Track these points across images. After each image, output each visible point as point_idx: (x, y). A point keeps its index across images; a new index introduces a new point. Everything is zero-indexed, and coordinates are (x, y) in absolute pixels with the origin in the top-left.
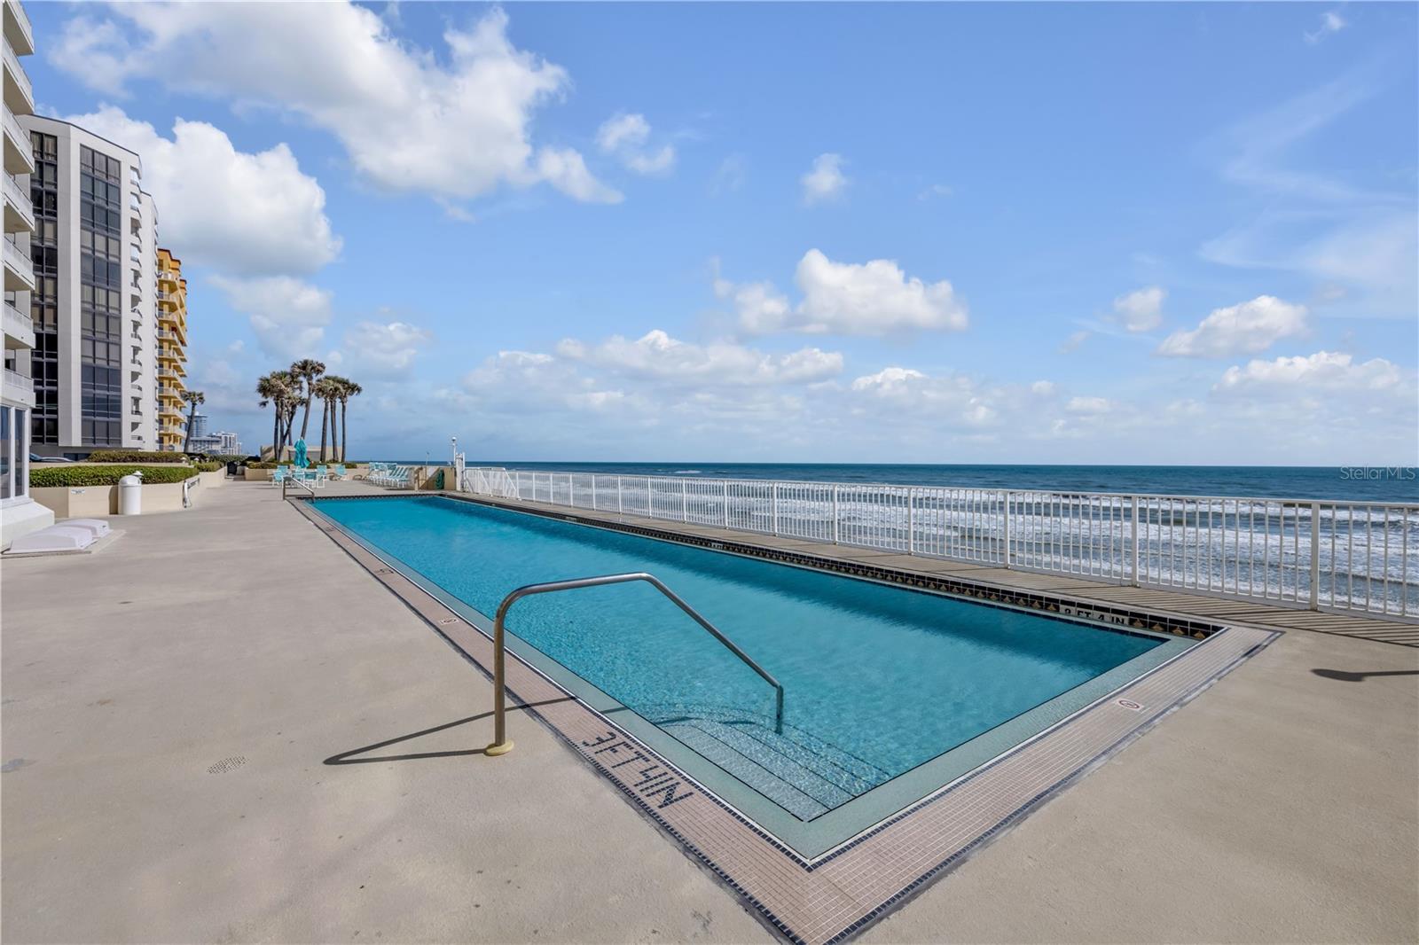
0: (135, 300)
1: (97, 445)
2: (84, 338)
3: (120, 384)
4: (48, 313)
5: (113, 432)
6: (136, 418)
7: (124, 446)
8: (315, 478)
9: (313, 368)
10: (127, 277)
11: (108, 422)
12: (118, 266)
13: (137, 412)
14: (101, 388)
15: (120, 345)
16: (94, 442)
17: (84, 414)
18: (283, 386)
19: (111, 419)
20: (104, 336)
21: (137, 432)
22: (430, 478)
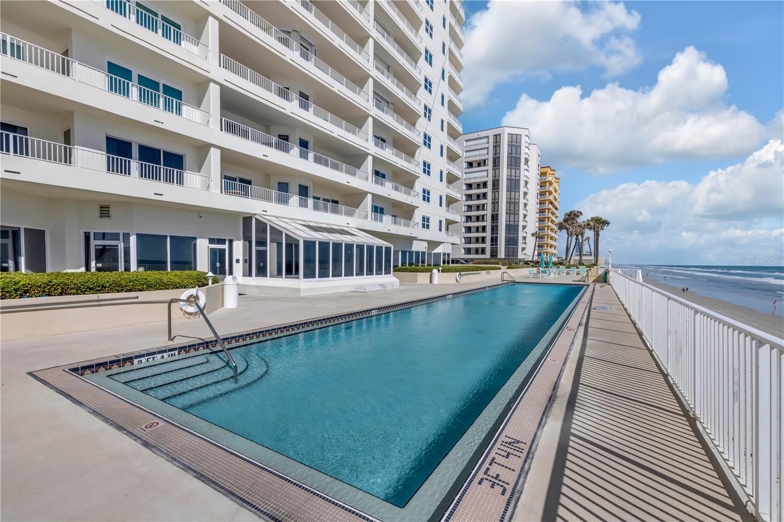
0: (525, 194)
1: (510, 257)
2: (506, 213)
3: (518, 231)
4: (496, 205)
5: (515, 253)
6: (524, 246)
7: (519, 257)
8: (546, 273)
9: (574, 215)
10: (522, 184)
11: (513, 248)
12: (519, 180)
13: (525, 243)
14: (512, 234)
15: (519, 214)
16: (509, 256)
17: (506, 245)
18: (568, 226)
19: (514, 246)
20: (513, 212)
21: (524, 252)
22: (601, 275)
